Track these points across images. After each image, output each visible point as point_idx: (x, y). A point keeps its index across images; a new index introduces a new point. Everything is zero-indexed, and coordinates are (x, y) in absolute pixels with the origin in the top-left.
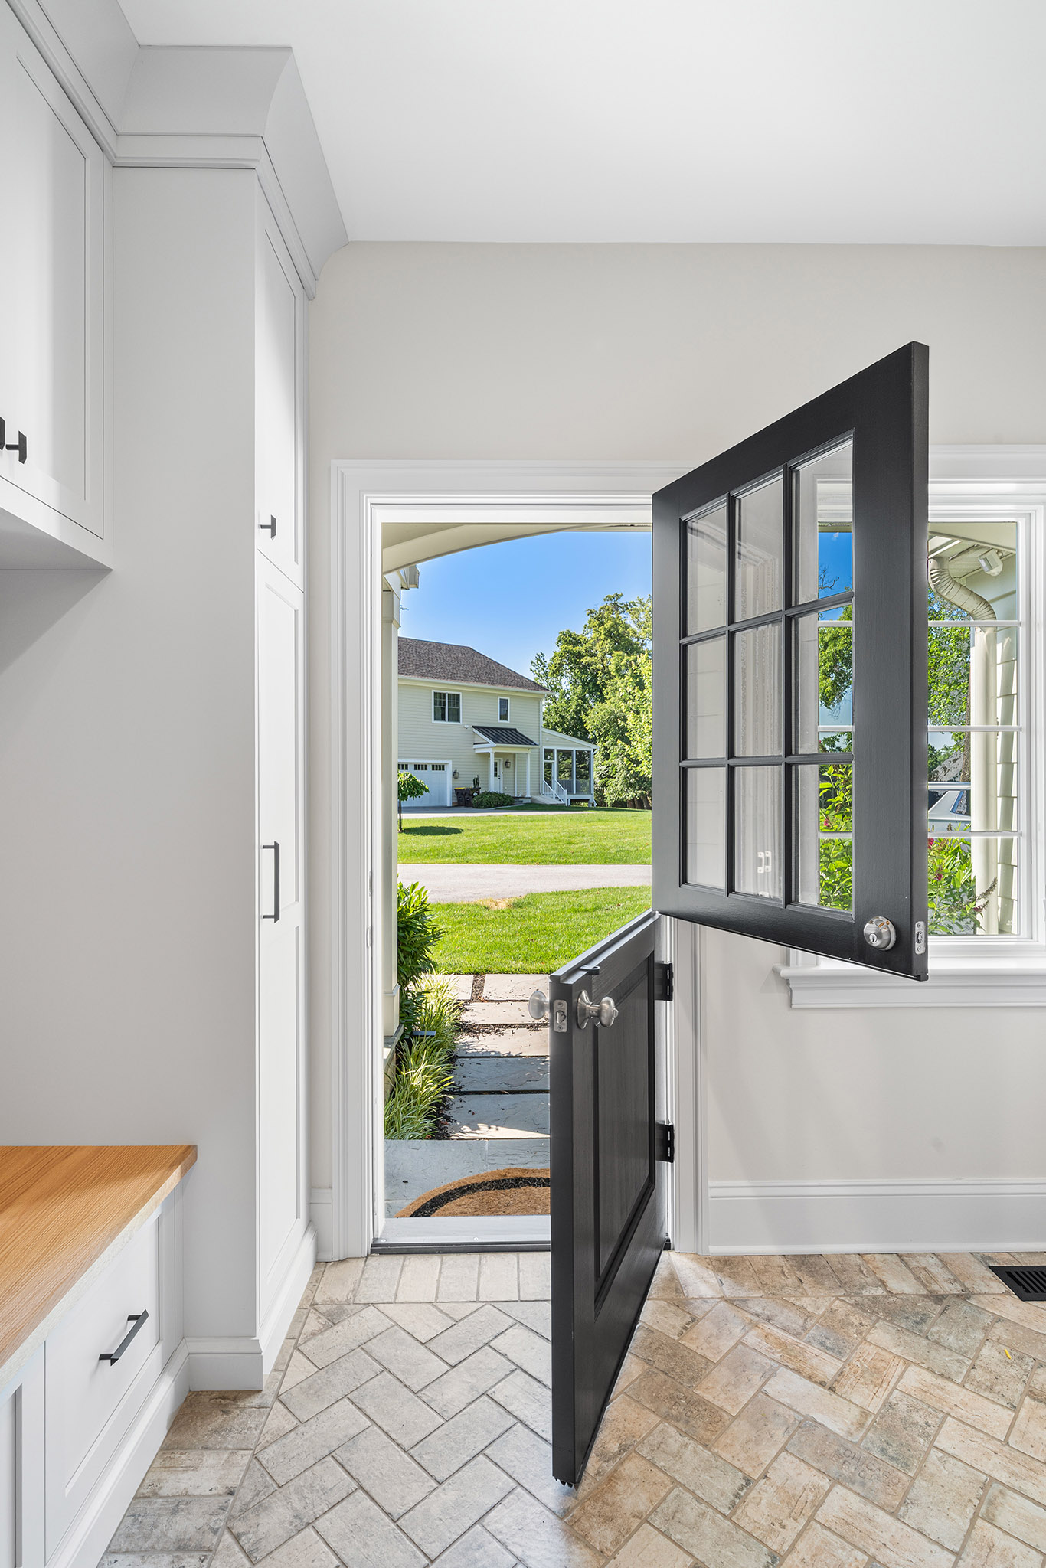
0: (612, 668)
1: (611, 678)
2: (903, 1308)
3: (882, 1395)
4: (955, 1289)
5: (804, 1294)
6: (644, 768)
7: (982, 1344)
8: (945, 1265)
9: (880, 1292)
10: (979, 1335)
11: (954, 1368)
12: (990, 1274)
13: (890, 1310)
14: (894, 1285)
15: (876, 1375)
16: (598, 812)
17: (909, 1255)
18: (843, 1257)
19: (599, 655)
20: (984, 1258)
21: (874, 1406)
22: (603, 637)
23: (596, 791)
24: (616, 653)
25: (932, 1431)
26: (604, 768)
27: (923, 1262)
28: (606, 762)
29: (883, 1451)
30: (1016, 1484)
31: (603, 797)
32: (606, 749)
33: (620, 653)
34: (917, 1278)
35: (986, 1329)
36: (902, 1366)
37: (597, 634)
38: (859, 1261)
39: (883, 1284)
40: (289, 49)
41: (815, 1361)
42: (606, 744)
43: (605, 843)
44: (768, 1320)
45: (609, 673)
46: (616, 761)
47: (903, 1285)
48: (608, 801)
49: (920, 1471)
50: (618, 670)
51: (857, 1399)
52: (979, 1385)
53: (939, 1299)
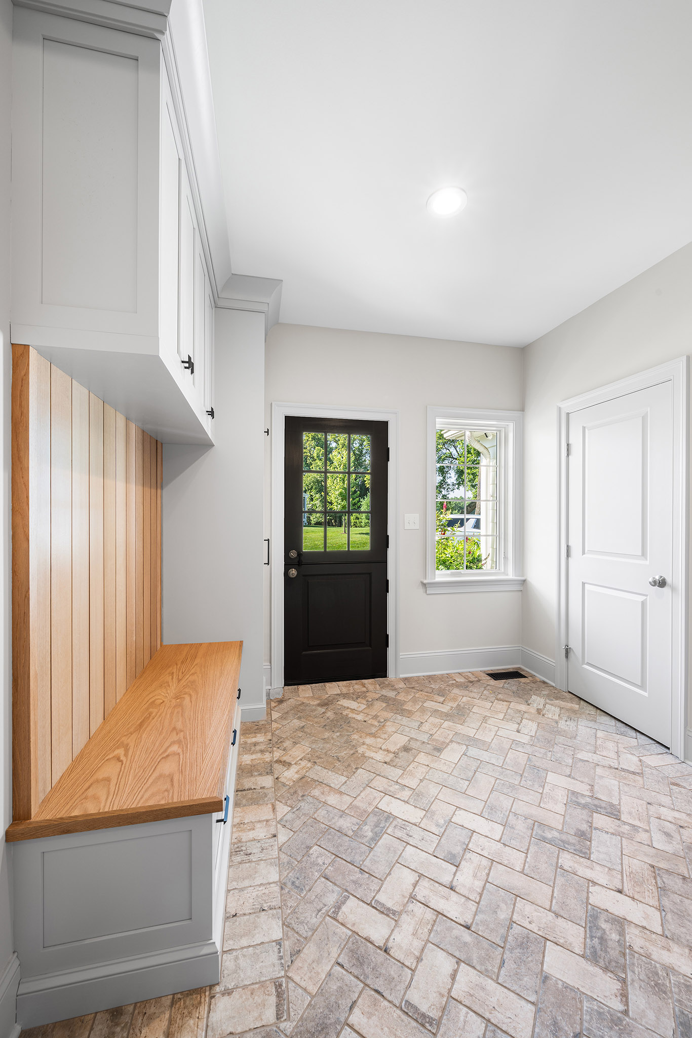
0: (315, 455)
1: (315, 460)
2: (461, 685)
3: (457, 703)
4: (477, 679)
5: (431, 684)
6: (335, 506)
7: (484, 691)
8: (473, 674)
9: (454, 682)
10: (483, 689)
11: (476, 696)
12: (486, 675)
13: (458, 686)
14: (458, 680)
15: (454, 699)
16: (309, 528)
17: (462, 673)
18: (442, 675)
19: (308, 448)
20: (484, 672)
21: (455, 706)
22: (310, 439)
23: (307, 517)
24: (317, 448)
25: (471, 709)
26: (310, 505)
27: (466, 674)
28: (312, 502)
29: (458, 714)
30: (492, 716)
31: (310, 520)
32: (311, 496)
33: (319, 448)
34: (465, 678)
35: (485, 688)
36: (462, 697)
37: (307, 438)
38: (447, 675)
39: (455, 680)
40: (282, 281)
41: (437, 698)
42: (311, 493)
43: (316, 543)
44: (421, 691)
45: (313, 458)
46: (317, 502)
47: (461, 680)
48: (313, 522)
49: (467, 716)
50: (318, 457)
51: (449, 705)
52: (483, 699)
53: (471, 682)
